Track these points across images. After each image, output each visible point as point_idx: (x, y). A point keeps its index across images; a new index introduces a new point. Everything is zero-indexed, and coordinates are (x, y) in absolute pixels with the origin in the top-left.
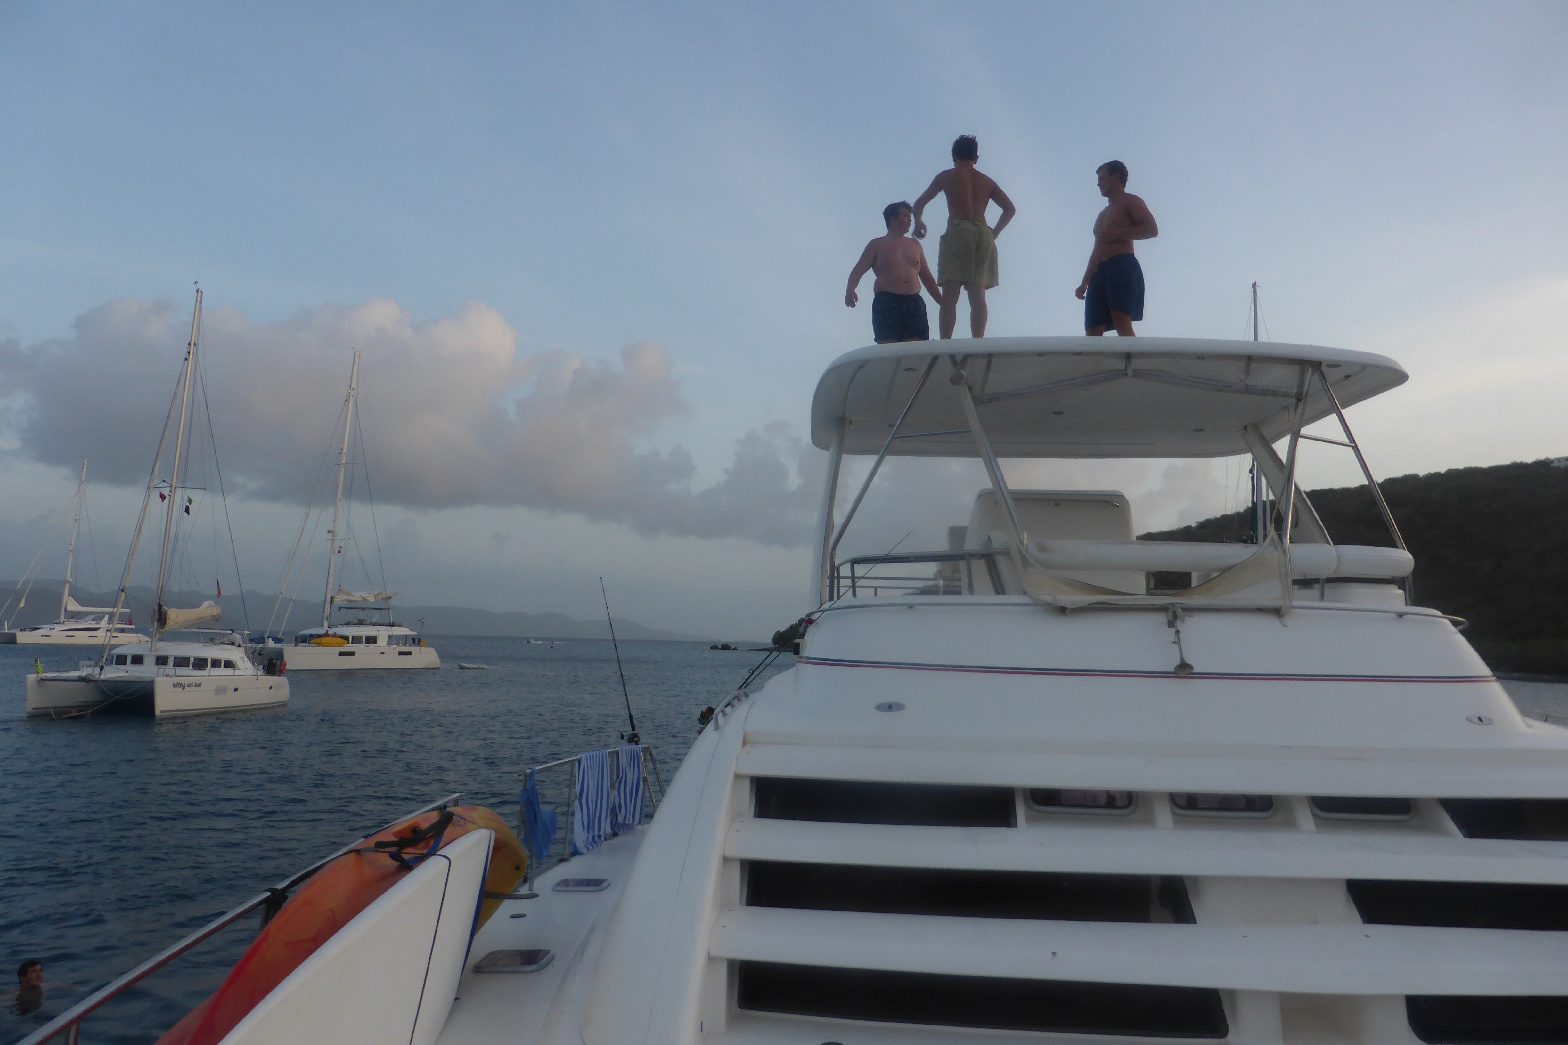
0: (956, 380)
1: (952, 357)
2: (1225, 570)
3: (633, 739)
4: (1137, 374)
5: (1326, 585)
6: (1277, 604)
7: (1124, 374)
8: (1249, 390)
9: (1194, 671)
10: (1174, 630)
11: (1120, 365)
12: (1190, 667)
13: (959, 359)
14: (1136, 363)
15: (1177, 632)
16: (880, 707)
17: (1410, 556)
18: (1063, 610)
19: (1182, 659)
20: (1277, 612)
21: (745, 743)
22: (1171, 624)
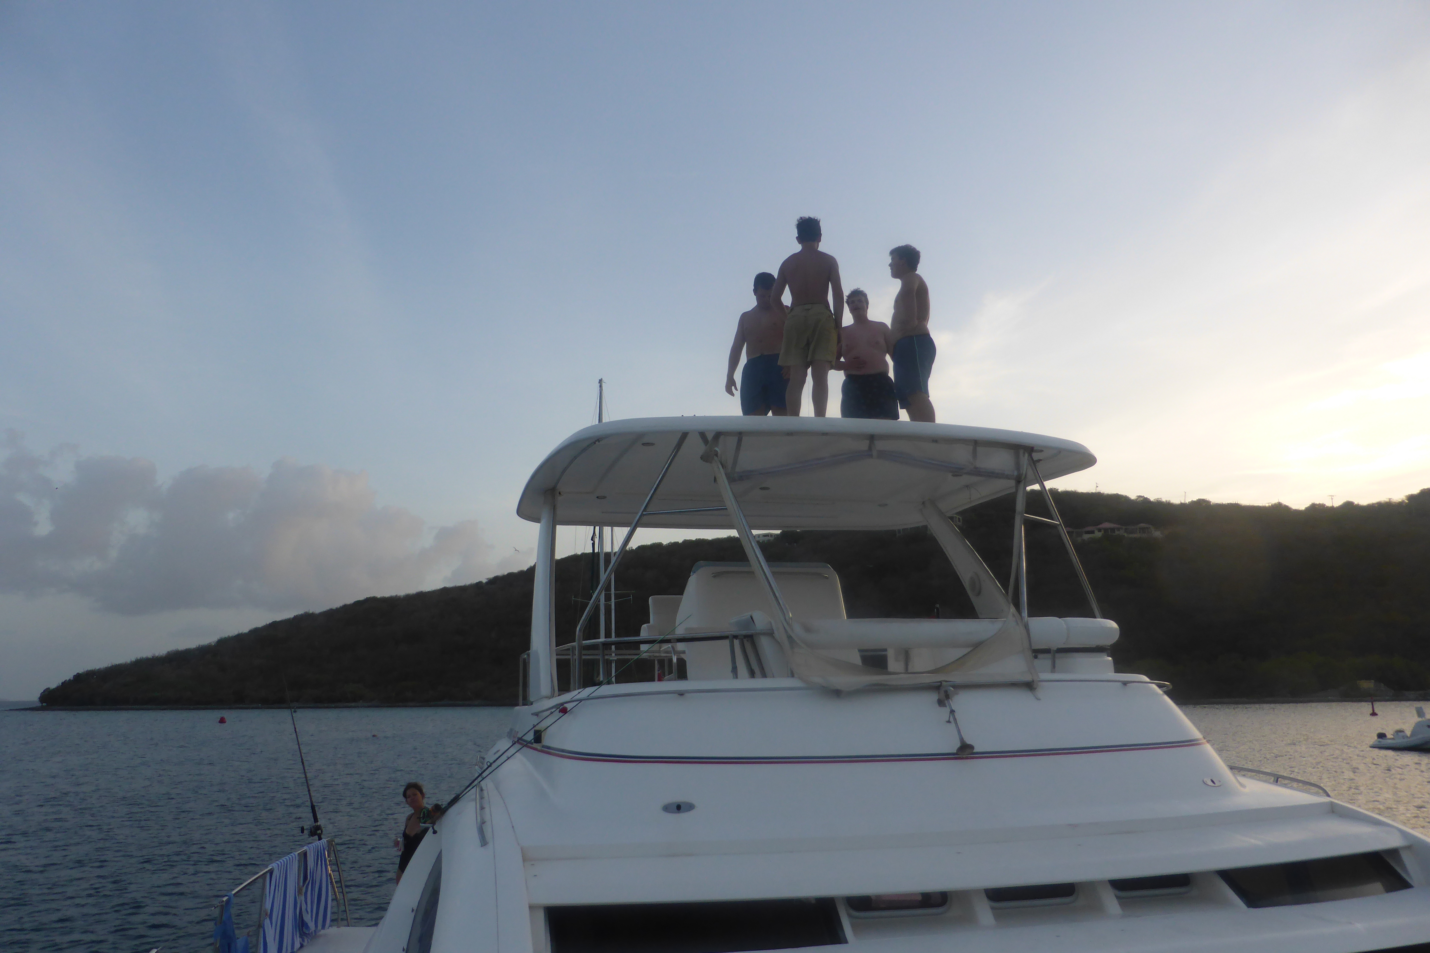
0: (707, 458)
1: (703, 435)
2: (977, 646)
3: (316, 832)
4: (883, 455)
5: (1057, 655)
6: (1028, 678)
7: (868, 454)
8: (977, 472)
9: (975, 751)
10: (948, 710)
11: (864, 445)
12: (971, 747)
13: (710, 437)
14: (880, 445)
15: (952, 712)
16: (667, 808)
17: (1113, 625)
18: (837, 693)
19: (962, 740)
20: (1029, 686)
21: (525, 860)
22: (941, 703)
